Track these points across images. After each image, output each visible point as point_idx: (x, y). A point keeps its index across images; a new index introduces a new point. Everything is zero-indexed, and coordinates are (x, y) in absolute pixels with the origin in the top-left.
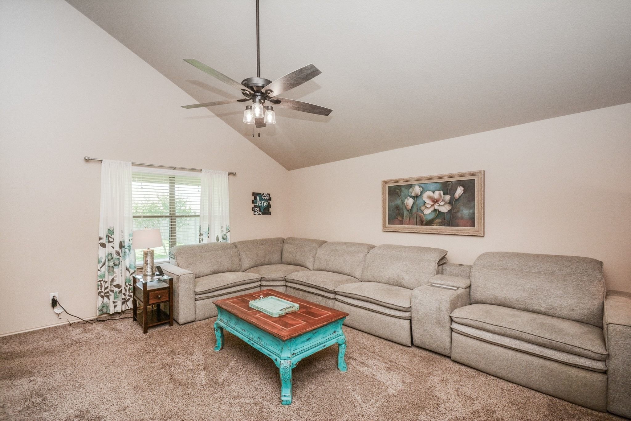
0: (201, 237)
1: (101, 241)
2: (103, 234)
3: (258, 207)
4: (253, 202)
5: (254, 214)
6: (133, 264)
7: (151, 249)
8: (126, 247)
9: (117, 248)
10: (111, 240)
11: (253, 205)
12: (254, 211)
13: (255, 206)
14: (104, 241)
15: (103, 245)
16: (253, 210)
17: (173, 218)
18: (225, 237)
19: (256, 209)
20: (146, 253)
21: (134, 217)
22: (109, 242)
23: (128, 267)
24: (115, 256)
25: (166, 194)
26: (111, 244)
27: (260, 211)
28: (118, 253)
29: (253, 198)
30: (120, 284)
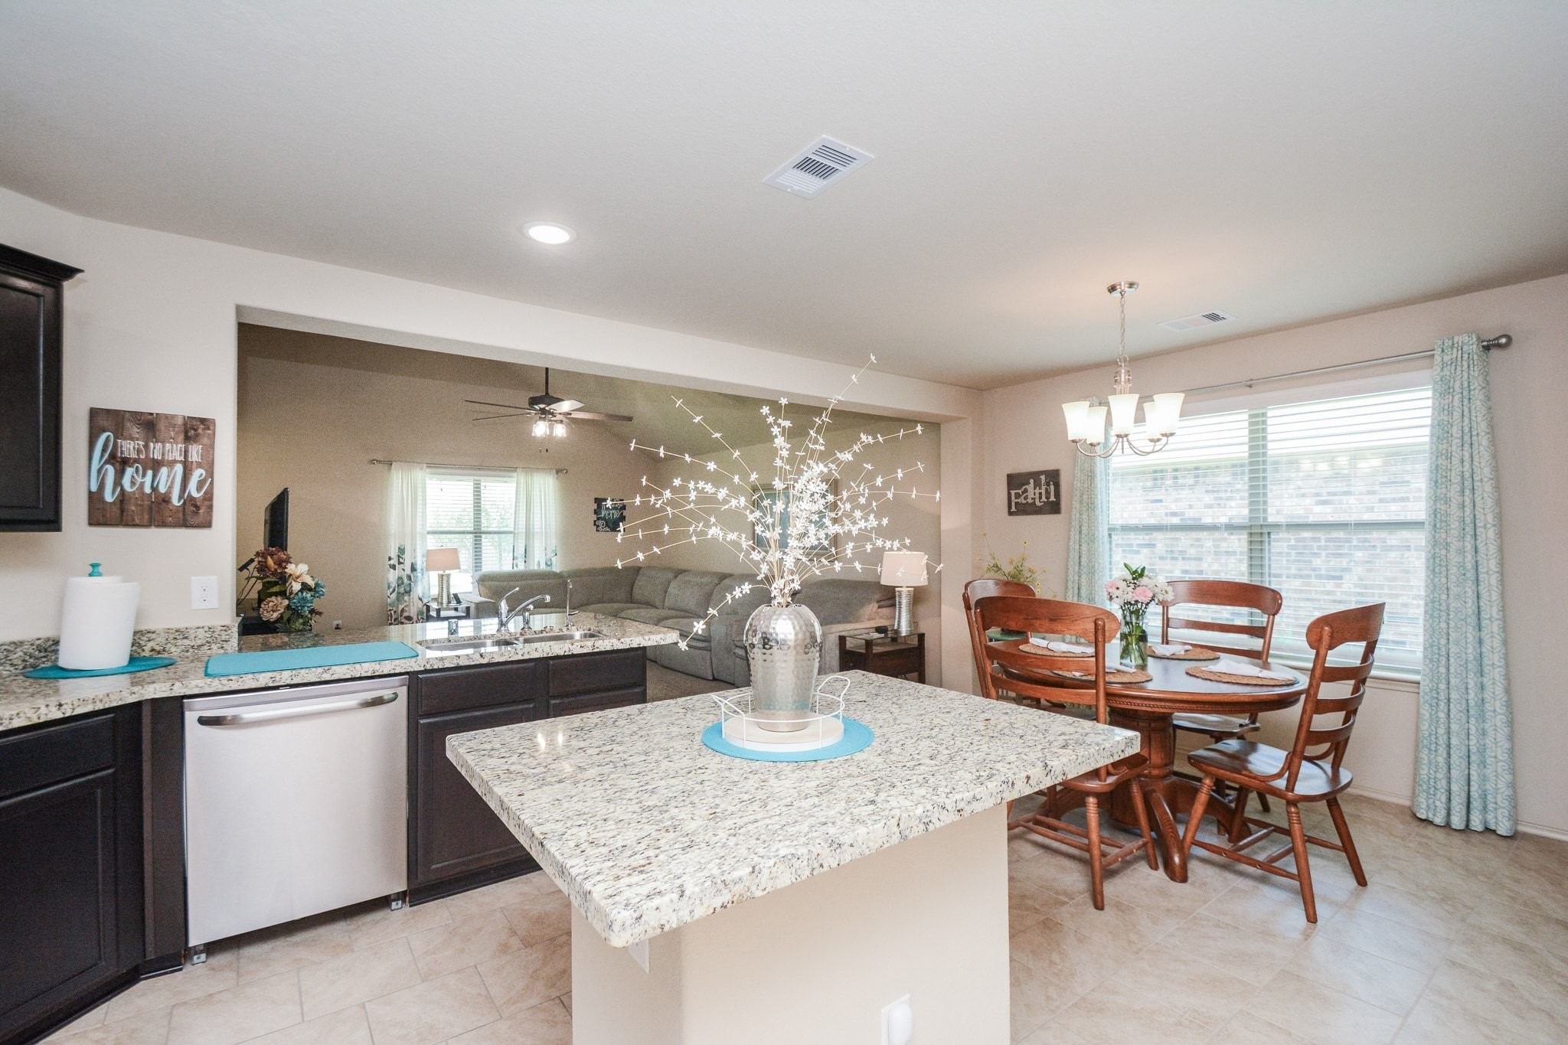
0: (515, 562)
1: (392, 562)
2: (394, 553)
3: (604, 519)
4: (596, 512)
5: (598, 531)
6: (426, 591)
7: (447, 572)
8: (419, 570)
9: (408, 571)
10: (401, 560)
11: (595, 517)
12: (598, 526)
13: (598, 519)
14: (394, 562)
15: (393, 567)
16: (595, 525)
17: (477, 534)
18: (549, 563)
19: (600, 523)
20: (441, 577)
21: (429, 533)
22: (400, 563)
23: (421, 596)
24: (406, 581)
25: (467, 506)
26: (401, 566)
27: (607, 525)
28: (409, 578)
29: (595, 506)
30: (412, 615)
